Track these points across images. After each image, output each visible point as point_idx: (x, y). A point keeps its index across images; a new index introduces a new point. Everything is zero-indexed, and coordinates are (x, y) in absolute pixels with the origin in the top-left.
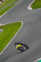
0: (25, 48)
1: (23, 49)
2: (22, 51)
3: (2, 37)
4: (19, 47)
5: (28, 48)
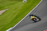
0: (38, 20)
3: (25, 6)
4: (33, 18)
5: (40, 20)
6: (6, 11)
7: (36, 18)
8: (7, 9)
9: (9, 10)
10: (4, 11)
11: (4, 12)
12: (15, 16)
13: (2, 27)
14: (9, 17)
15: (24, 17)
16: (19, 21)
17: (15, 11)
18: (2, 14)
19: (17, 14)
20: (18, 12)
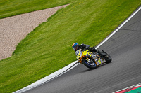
1: (95, 62)
2: (92, 68)
6: (60, 10)
7: (95, 56)
8: (65, 6)
9: (69, 7)
10: (54, 10)
11: (55, 15)
12: (86, 26)
13: (49, 59)
14: (68, 29)
15: (114, 30)
16: (100, 43)
17: (87, 11)
18: (48, 20)
19: (92, 20)
20: (95, 15)
